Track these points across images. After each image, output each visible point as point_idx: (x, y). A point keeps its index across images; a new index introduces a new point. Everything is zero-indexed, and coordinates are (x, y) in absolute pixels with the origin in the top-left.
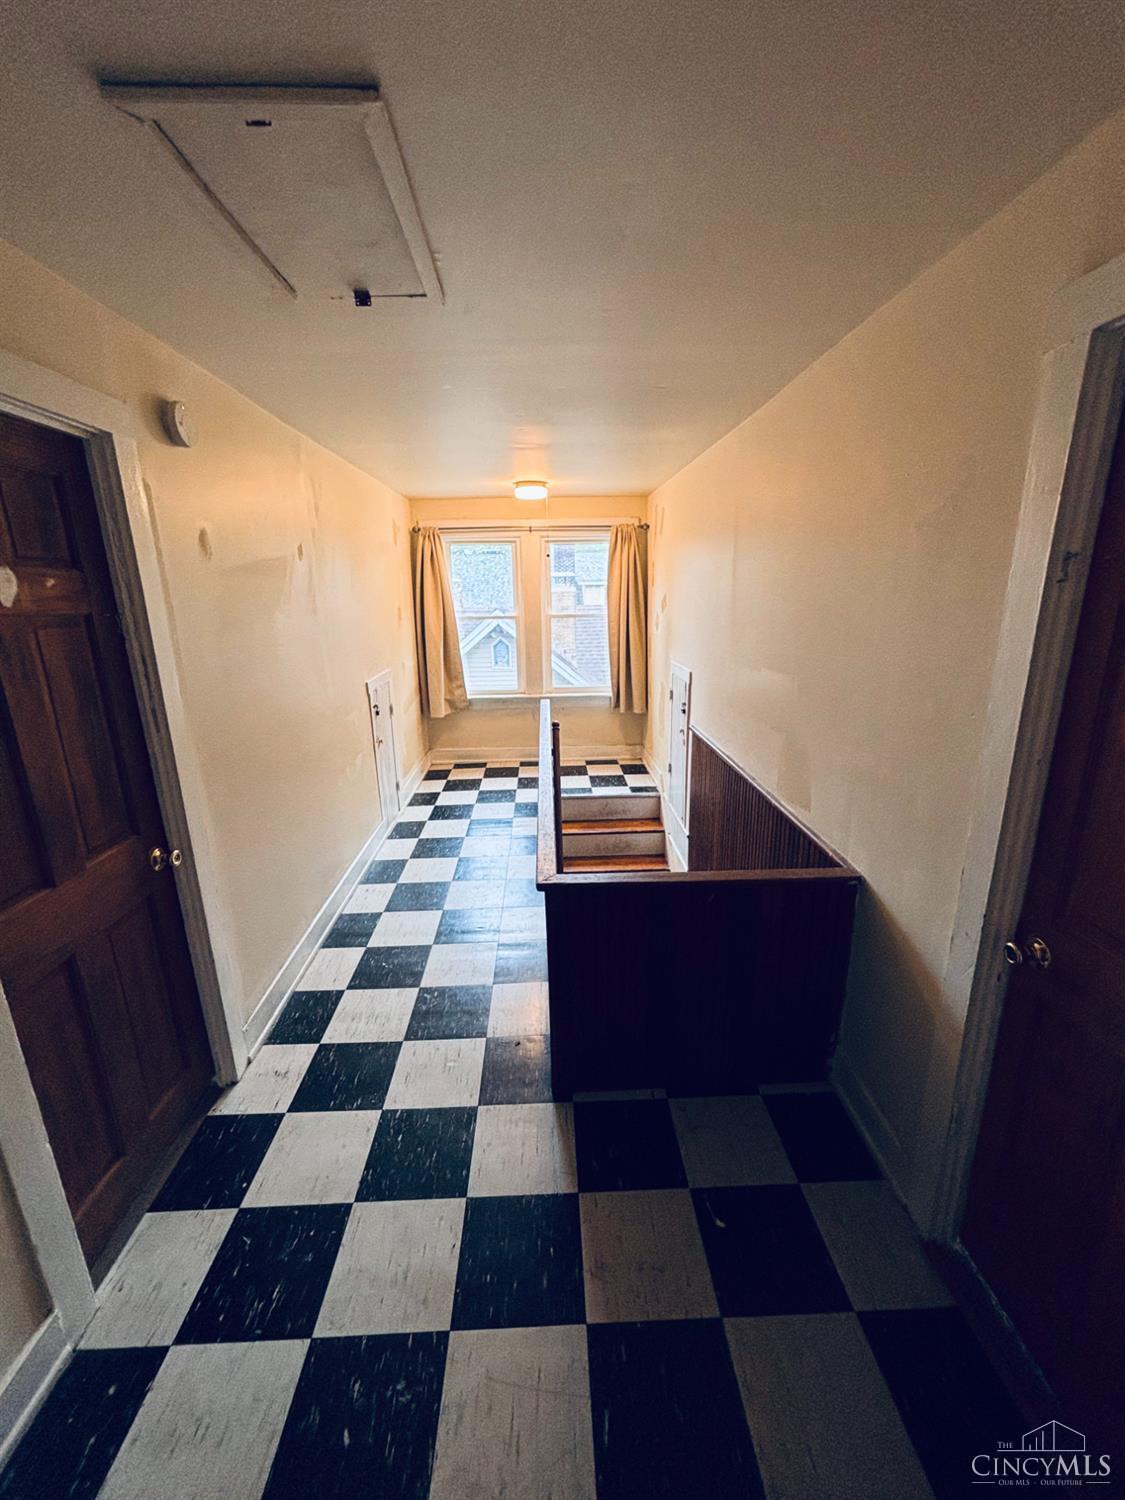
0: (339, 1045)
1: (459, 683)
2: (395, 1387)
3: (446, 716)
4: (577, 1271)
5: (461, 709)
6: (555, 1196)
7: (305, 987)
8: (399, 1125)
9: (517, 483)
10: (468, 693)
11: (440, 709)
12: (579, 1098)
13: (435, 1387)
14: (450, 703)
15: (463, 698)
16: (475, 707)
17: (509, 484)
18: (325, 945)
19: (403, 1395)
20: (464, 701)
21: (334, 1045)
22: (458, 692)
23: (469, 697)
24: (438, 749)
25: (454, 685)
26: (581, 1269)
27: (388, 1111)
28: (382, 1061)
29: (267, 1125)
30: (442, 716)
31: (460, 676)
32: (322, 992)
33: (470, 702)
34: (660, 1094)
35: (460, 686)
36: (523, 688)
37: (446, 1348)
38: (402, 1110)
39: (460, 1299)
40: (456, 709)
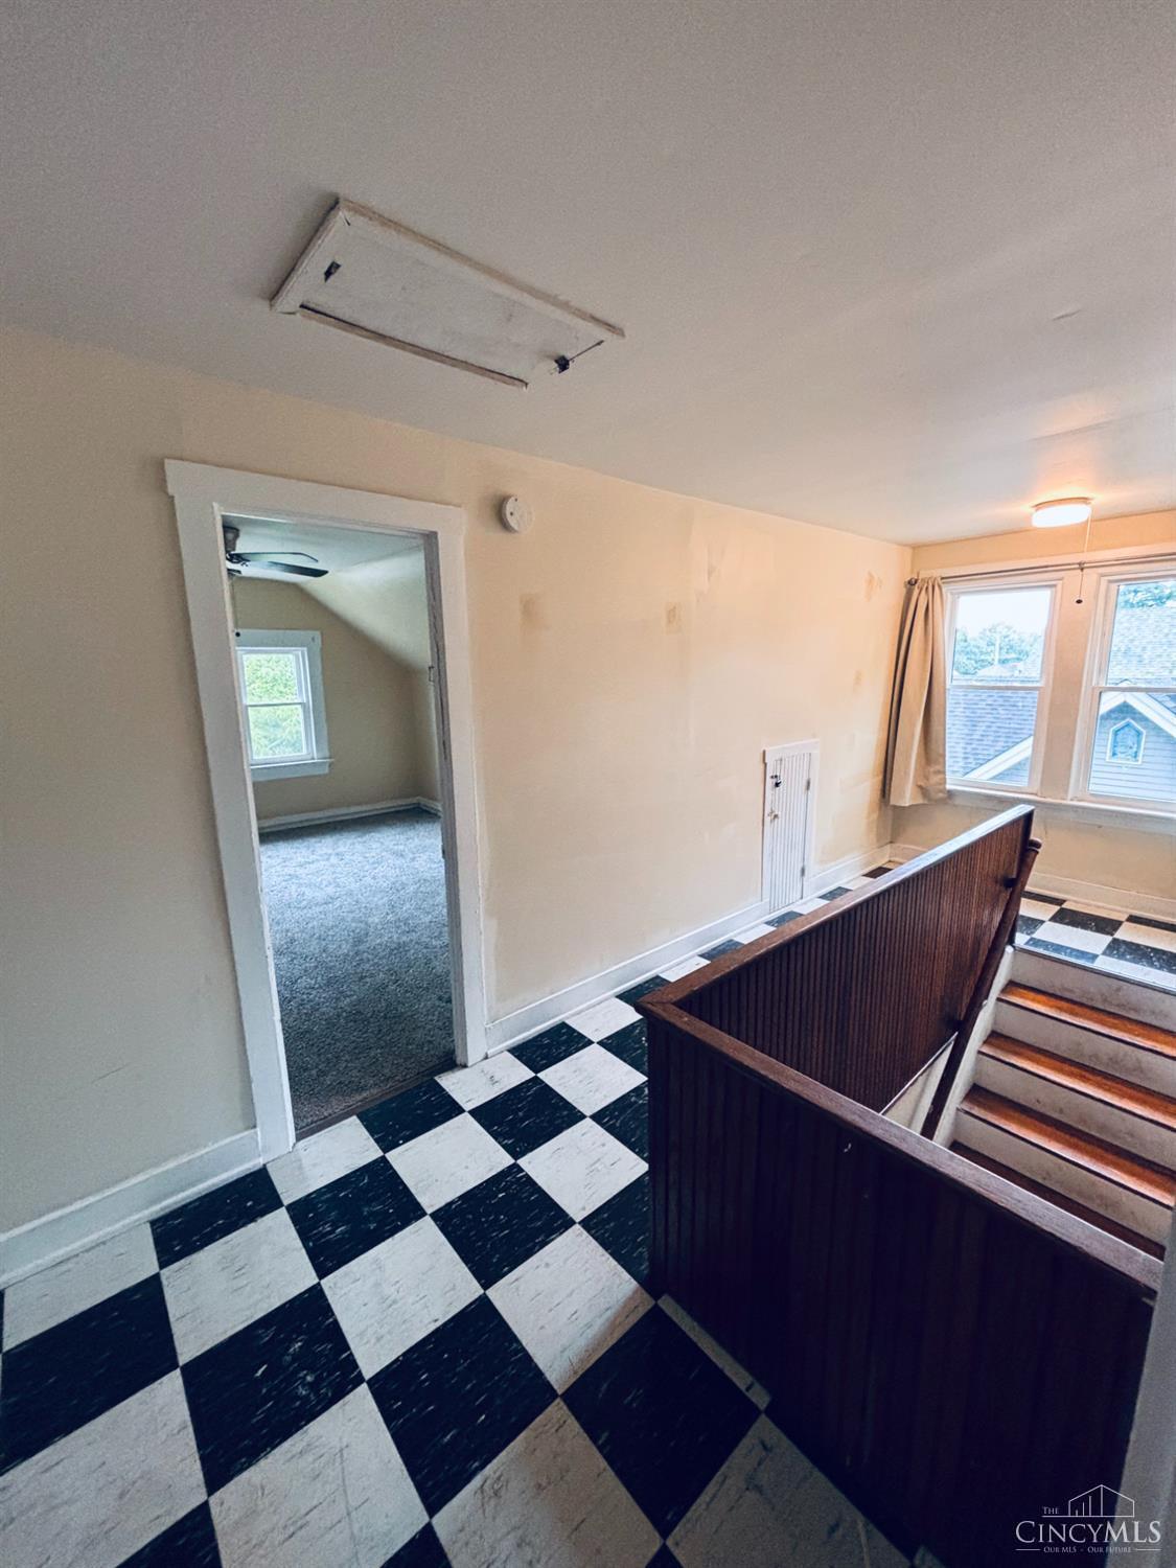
0: (547, 1085)
1: (938, 767)
2: (306, 1375)
3: (910, 806)
4: (476, 1464)
5: (936, 801)
6: (539, 1374)
7: (572, 1023)
8: (512, 1184)
9: (1037, 505)
10: (948, 781)
11: (906, 794)
12: (668, 1305)
13: (319, 1408)
14: (923, 791)
15: (941, 787)
16: (958, 801)
17: (1026, 508)
18: (621, 997)
19: (303, 1387)
20: (941, 791)
21: (543, 1082)
22: (935, 779)
23: (948, 787)
24: (899, 845)
25: (932, 770)
26: (482, 1467)
27: (518, 1166)
28: (557, 1122)
29: (452, 1109)
30: (907, 805)
31: (941, 760)
32: (580, 1034)
33: (951, 794)
34: (760, 1398)
35: (939, 772)
36: (1036, 787)
37: (352, 1390)
38: (527, 1174)
39: (395, 1366)
40: (930, 800)
